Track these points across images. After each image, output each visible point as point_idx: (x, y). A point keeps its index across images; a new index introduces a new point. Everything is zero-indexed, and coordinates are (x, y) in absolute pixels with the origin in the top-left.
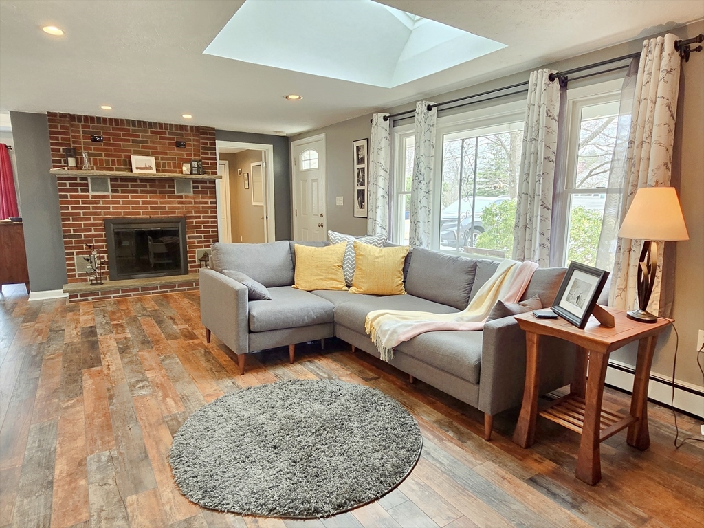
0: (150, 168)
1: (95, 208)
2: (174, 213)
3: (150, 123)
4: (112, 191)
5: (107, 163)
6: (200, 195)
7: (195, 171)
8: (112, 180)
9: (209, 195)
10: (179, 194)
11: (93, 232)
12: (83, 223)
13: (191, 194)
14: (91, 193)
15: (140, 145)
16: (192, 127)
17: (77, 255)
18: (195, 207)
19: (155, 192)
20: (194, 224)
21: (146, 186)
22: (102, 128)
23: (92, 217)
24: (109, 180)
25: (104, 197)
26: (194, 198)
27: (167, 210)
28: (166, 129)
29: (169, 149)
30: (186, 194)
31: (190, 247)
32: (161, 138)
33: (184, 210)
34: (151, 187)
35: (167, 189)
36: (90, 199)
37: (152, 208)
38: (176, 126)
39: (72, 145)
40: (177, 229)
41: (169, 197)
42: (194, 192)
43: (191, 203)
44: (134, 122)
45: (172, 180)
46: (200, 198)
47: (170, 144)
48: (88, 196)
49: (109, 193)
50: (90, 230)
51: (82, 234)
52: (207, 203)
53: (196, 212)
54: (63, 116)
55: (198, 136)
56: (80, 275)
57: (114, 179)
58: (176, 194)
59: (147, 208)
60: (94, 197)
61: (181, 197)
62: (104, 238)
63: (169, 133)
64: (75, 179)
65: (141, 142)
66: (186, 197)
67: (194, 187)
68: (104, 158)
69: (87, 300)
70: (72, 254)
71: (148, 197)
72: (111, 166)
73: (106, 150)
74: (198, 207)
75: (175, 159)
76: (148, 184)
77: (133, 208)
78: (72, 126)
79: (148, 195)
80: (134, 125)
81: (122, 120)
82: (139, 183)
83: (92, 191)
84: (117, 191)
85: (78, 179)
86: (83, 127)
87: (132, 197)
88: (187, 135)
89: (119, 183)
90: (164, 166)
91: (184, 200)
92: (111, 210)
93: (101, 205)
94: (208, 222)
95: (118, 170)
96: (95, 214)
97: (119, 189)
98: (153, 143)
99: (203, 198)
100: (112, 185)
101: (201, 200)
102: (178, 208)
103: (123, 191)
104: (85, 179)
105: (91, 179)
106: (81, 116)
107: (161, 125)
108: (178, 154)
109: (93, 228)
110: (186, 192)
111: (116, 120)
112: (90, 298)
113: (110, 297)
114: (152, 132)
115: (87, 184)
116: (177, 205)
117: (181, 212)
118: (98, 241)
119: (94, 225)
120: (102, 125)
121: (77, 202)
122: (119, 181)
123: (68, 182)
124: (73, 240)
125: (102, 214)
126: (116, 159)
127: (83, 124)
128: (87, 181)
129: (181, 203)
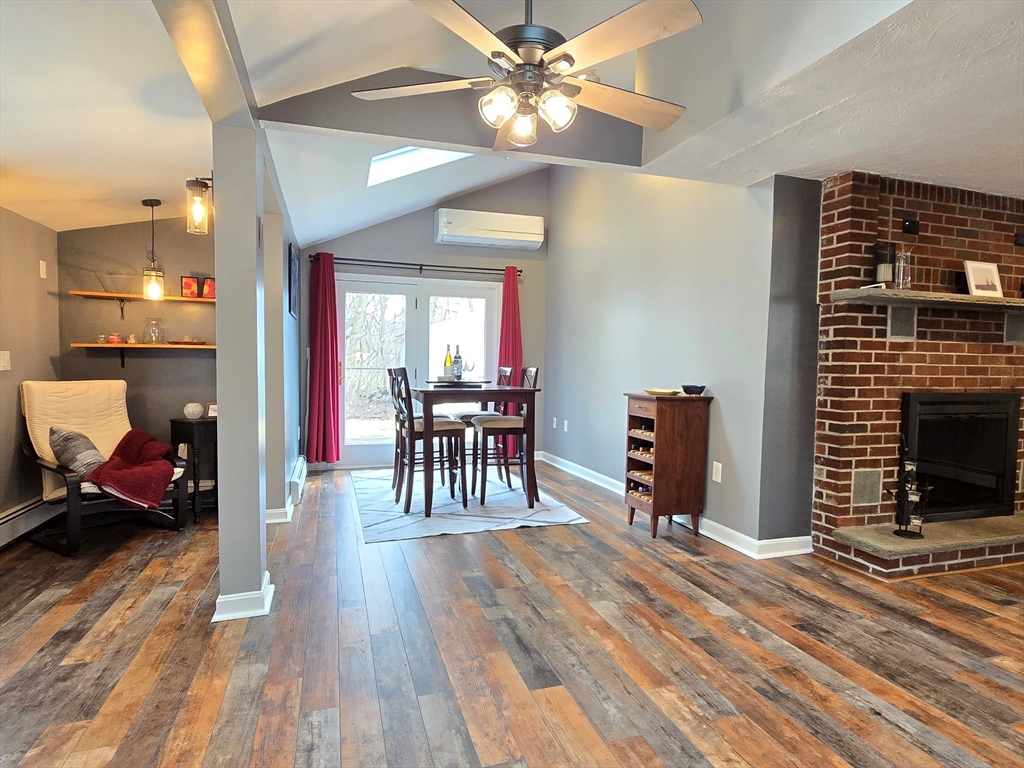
0: (992, 287)
1: (893, 369)
2: (997, 382)
3: (984, 197)
4: (919, 337)
8: (922, 312)
10: (1011, 344)
11: (884, 421)
12: (872, 400)
14: (890, 339)
15: (967, 241)
17: (856, 467)
19: (977, 338)
21: (964, 326)
22: (921, 206)
23: (885, 388)
24: (916, 312)
25: (906, 346)
27: (989, 376)
28: (1005, 207)
29: (1006, 249)
30: (1018, 343)
32: (996, 227)
33: (1013, 377)
34: (972, 326)
35: (993, 331)
36: (887, 351)
37: (969, 371)
38: (1018, 202)
40: (1005, 416)
41: (995, 350)
47: (1007, 238)
48: (882, 346)
49: (914, 339)
50: (879, 417)
51: (868, 424)
54: (874, 180)
56: (857, 510)
57: (925, 309)
58: (1005, 344)
59: (962, 371)
60: (894, 346)
61: (1009, 349)
62: (898, 433)
63: (1008, 218)
64: (870, 308)
65: (970, 234)
66: (1018, 349)
68: (916, 266)
70: (848, 464)
71: (966, 349)
72: (923, 283)
73: (921, 250)
75: (1011, 270)
76: (968, 321)
77: (944, 371)
78: (882, 200)
79: (966, 344)
80: (963, 200)
81: (947, 190)
82: (955, 319)
83: (892, 334)
84: (924, 335)
85: (875, 310)
86: (898, 203)
87: (944, 348)
89: (929, 318)
91: (1014, 354)
92: (914, 375)
93: (900, 364)
95: (935, 289)
96: (891, 381)
97: (929, 331)
98: (985, 236)
100: (920, 323)
102: (1005, 372)
103: (934, 336)
104: (883, 308)
105: (893, 308)
106: (894, 180)
107: (997, 200)
108: (1016, 261)
109: (884, 412)
110: (1018, 339)
111: (940, 190)
114: (985, 215)
115: (886, 319)
116: (1004, 366)
117: (1009, 380)
118: (888, 440)
119: (887, 405)
120: (920, 199)
121: (868, 357)
122: (930, 313)
123: (860, 316)
124: (854, 435)
125: (901, 382)
126: (932, 268)
127: (895, 196)
128: (886, 313)
129: (1010, 361)
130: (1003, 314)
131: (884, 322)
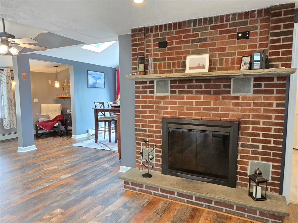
1: (158, 107)
2: (227, 115)
3: (211, 19)
4: (172, 92)
5: (169, 66)
6: (263, 95)
7: (256, 65)
8: (172, 82)
9: (275, 95)
10: (235, 95)
11: (154, 129)
12: (148, 120)
13: (251, 94)
14: (156, 94)
15: (199, 44)
16: (260, 11)
18: (253, 111)
19: (209, 93)
20: (250, 131)
21: (200, 87)
22: (168, 34)
23: (154, 115)
24: (169, 82)
25: (164, 97)
26: (253, 99)
27: (220, 112)
28: (228, 20)
29: (229, 43)
30: (244, 94)
31: (242, 157)
32: (220, 33)
33: (240, 113)
34: (206, 87)
35: (222, 89)
36: (155, 100)
37: (205, 109)
38: (240, 14)
39: (145, 54)
40: (228, 134)
41: (224, 98)
42: (255, 92)
43: (249, 104)
44: (195, 21)
45: (228, 79)
46: (262, 98)
47: (230, 37)
48: (153, 97)
49: (169, 94)
50: (152, 127)
51: (147, 129)
52: (271, 105)
53: (253, 117)
54: (141, 30)
55: (268, 20)
57: (174, 81)
58: (232, 94)
59: (200, 109)
60: (158, 97)
61: (237, 98)
63: (231, 25)
64: (145, 82)
65: (201, 40)
66: (244, 98)
67: (255, 86)
68: (167, 62)
69: (135, 189)
70: (139, 144)
71: (202, 98)
72: (172, 69)
73: (169, 54)
74: (258, 111)
75: (234, 54)
76: (203, 84)
77: (188, 109)
78: (147, 37)
79: (202, 96)
80: (195, 25)
81: (184, 22)
82: (194, 83)
83: (157, 93)
84: (174, 92)
85: (148, 82)
86: (155, 36)
87: (188, 98)
88: (252, 22)
89: (177, 84)
90: (221, 64)
91: (240, 101)
92: (169, 110)
93: (162, 105)
94: (269, 130)
95: (176, 71)
96: (157, 112)
97: (177, 90)
98: (212, 39)
99: (266, 98)
100: (172, 87)
101: (263, 101)
102: (233, 110)
103: (180, 92)
104: (152, 82)
105: (157, 81)
106: (152, 26)
107: (222, 18)
108: (240, 48)
109: (154, 125)
110: (244, 92)
111: (180, 24)
112: (137, 188)
113: (151, 193)
114: (212, 28)
115: (153, 86)
116: (232, 107)
117: (235, 115)
118: (156, 137)
119: (155, 122)
120: (168, 31)
121: (146, 102)
122: (178, 82)
123: (141, 85)
124: (141, 133)
125: (162, 112)
126: (176, 61)
127: (154, 33)
128: (153, 83)
129: (238, 104)
130: (230, 79)
131: (153, 87)
